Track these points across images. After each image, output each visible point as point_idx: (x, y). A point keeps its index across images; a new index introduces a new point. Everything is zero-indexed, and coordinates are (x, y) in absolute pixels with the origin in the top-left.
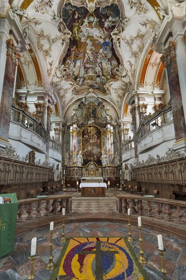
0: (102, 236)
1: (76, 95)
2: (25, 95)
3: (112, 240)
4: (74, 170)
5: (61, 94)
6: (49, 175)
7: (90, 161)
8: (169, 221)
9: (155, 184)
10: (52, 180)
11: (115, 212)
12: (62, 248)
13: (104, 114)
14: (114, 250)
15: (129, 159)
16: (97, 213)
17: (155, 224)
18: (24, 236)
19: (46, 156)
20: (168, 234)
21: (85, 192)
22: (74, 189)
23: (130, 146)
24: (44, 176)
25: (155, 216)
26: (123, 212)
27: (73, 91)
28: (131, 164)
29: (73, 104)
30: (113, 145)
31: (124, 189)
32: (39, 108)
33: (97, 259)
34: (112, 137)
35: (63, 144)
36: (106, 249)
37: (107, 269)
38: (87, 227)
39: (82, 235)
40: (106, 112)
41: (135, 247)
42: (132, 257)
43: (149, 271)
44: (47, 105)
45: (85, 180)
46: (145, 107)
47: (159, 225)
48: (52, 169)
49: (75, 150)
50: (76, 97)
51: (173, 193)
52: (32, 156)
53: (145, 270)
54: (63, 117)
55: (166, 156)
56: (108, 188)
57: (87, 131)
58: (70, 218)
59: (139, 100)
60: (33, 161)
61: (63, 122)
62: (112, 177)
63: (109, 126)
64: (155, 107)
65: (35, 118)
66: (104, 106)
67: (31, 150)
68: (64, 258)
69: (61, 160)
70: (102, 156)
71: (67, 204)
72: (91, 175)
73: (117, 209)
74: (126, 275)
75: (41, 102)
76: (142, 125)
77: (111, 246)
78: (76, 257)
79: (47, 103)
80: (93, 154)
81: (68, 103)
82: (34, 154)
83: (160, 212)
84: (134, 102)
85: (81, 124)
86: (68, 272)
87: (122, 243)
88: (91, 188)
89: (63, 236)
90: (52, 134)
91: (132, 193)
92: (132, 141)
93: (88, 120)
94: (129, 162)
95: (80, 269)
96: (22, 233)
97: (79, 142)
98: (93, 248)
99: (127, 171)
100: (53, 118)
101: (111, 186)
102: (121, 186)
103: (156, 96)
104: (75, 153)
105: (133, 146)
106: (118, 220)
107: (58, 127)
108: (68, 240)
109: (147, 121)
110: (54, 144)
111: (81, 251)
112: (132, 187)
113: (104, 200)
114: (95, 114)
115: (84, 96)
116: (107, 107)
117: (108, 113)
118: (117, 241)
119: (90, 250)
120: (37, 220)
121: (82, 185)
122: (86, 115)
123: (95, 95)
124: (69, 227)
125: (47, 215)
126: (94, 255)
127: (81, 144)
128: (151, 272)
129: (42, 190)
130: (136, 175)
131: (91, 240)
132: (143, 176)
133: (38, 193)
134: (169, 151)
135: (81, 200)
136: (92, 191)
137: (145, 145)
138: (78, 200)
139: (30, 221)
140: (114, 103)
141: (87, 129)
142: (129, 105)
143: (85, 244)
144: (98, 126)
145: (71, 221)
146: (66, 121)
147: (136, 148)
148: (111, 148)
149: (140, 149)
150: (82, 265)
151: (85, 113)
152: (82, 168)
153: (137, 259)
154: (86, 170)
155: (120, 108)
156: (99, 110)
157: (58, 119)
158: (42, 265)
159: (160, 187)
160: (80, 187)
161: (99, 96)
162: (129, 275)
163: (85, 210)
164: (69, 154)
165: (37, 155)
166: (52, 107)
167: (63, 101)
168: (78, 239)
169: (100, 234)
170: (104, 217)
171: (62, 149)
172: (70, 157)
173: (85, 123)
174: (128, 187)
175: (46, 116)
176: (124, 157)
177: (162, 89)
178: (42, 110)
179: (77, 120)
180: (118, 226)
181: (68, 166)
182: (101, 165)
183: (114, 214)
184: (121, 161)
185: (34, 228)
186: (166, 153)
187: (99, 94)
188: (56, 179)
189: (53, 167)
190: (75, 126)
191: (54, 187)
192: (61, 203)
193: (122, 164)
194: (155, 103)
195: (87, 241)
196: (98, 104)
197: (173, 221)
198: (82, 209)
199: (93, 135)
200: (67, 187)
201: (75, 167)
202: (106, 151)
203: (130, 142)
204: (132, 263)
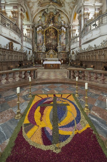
0: (57, 93)
1: (41, 6)
2: (4, 5)
3: (65, 96)
4: (40, 54)
5: (30, 6)
6: (24, 57)
7: (51, 49)
8: (103, 84)
9: (92, 62)
10: (26, 60)
11: (66, 78)
12: (29, 102)
13: (60, 20)
14: (66, 103)
15: (75, 48)
16: (54, 79)
17: (93, 85)
18: (3, 94)
19: (21, 46)
20: (102, 91)
21: (47, 67)
22: (40, 65)
23: (76, 40)
24: (20, 57)
25: (93, 80)
26: (72, 78)
27: (38, 3)
28: (76, 51)
29: (39, 13)
30: (65, 40)
31: (71, 65)
32: (14, 15)
33: (53, 110)
34: (65, 34)
35: (33, 39)
36: (60, 103)
37: (61, 118)
38: (47, 87)
39: (43, 92)
40: (61, 19)
41: (81, 101)
42: (79, 108)
43: (92, 118)
44: (20, 13)
45: (47, 60)
46: (88, 14)
47: (96, 86)
48: (26, 54)
49: (40, 42)
50: (41, 8)
51: (104, 67)
52: (11, 46)
53: (89, 118)
54: (32, 22)
55: (101, 45)
56: (61, 64)
57: (49, 31)
58: (36, 82)
59: (84, 10)
60: (12, 48)
61: (32, 25)
62: (64, 58)
63: (63, 28)
64: (95, 15)
65: (11, 20)
66: (60, 15)
67: (10, 41)
68: (29, 109)
69: (31, 48)
70: (58, 47)
71: (34, 74)
72: (51, 57)
73: (68, 77)
74: (75, 122)
75: (16, 10)
76: (86, 26)
77: (64, 100)
78: (39, 108)
79: (20, 11)
80: (52, 45)
81: (36, 12)
82: (13, 44)
83: (96, 78)
84: (81, 11)
85: (45, 26)
86: (31, 120)
87: (71, 98)
88: (51, 64)
89: (30, 94)
90: (25, 32)
91: (76, 67)
92: (78, 37)
93: (49, 24)
94: (75, 50)
95: (41, 118)
96: (2, 92)
97: (43, 38)
98: (51, 102)
99: (73, 55)
100: (25, 22)
101: (63, 63)
102: (70, 63)
103: (96, 7)
104: (41, 44)
105: (78, 40)
106: (68, 83)
107: (29, 28)
108: (33, 96)
109: (89, 23)
110: (26, 39)
111: (42, 105)
112: (76, 64)
113: (58, 71)
114: (54, 20)
115: (46, 8)
116: (62, 15)
117: (63, 19)
118: (68, 97)
119: (49, 103)
120: (13, 84)
121: (45, 63)
122: (47, 20)
123: (53, 7)
124: (35, 87)
125: (20, 81)
126: (52, 107)
127: (45, 39)
128: (94, 119)
129: (18, 65)
130: (79, 57)
131: (49, 96)
132: (84, 57)
133: (16, 67)
134: (103, 42)
135: (44, 71)
136: (51, 66)
137: (87, 39)
138: (42, 71)
139: (8, 85)
140: (67, 13)
141: (49, 30)
142: (77, 13)
143: (45, 99)
144: (56, 28)
145: (37, 84)
146: (34, 25)
147: (80, 41)
148: (64, 41)
149: (83, 42)
150: (42, 114)
151: (47, 19)
152: (45, 53)
153: (83, 110)
154: (48, 54)
155: (71, 16)
156: (56, 17)
157: (29, 23)
158: (12, 115)
159: (95, 64)
160: (44, 63)
161: (57, 8)
162: (78, 122)
163: (47, 77)
164: (37, 45)
165: (15, 45)
166: (24, 14)
167: (32, 11)
168: (41, 96)
169: (56, 92)
170: (59, 81)
171: (32, 42)
172: (38, 47)
173: (47, 26)
174: (74, 64)
175: (20, 20)
176: (72, 46)
177: (101, 2)
178: (16, 16)
179: (42, 23)
180: (68, 86)
181: (36, 52)
182: (57, 52)
183: (65, 79)
184: (70, 49)
185: (10, 89)
186: (101, 43)
187: (57, 6)
188: (28, 59)
189: (26, 52)
190: (40, 27)
191: (27, 64)
192: (30, 73)
193: (70, 51)
194: (95, 12)
195: (47, 97)
196: (56, 14)
197: (105, 84)
198: (45, 77)
199: (52, 34)
200: (35, 64)
201: (41, 52)
202: (60, 43)
203: (76, 37)
204: (80, 113)
